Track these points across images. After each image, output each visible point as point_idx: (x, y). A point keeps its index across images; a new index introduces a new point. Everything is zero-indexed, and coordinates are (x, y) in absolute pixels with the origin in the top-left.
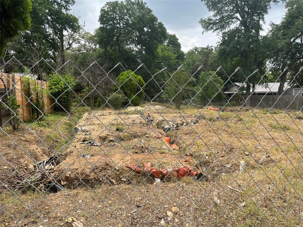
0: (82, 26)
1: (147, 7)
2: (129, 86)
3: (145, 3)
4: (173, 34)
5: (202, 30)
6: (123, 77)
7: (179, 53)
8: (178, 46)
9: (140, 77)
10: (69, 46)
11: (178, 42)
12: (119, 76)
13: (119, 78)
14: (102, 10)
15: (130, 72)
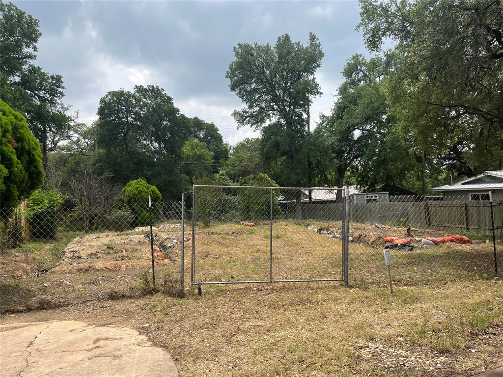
0: (74, 117)
1: (166, 94)
2: (138, 200)
3: (162, 89)
4: (210, 123)
5: (237, 124)
6: (130, 188)
7: (221, 149)
8: (219, 139)
9: (154, 188)
10: (53, 146)
11: (218, 134)
12: (125, 187)
13: (125, 190)
14: (102, 101)
15: (140, 181)
